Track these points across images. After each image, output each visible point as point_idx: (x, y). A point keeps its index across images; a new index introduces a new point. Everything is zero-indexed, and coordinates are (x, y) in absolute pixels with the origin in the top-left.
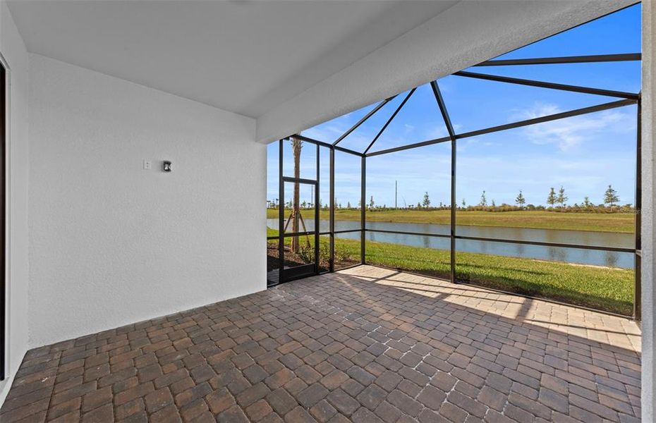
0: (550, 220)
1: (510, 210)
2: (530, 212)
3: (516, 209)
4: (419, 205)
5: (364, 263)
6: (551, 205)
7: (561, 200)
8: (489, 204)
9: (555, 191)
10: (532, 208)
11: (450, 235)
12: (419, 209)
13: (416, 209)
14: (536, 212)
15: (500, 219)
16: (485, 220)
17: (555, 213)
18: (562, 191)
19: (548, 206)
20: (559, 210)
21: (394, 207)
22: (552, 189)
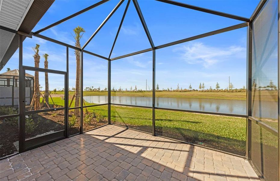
0: (199, 95)
1: (187, 91)
2: (194, 92)
3: (189, 91)
5: (110, 124)
6: (200, 89)
7: (203, 87)
8: (180, 89)
9: (201, 84)
10: (194, 90)
11: (152, 107)
14: (195, 92)
15: (184, 95)
17: (201, 92)
18: (203, 84)
19: (199, 90)
20: (202, 91)
21: (146, 90)
22: (200, 83)
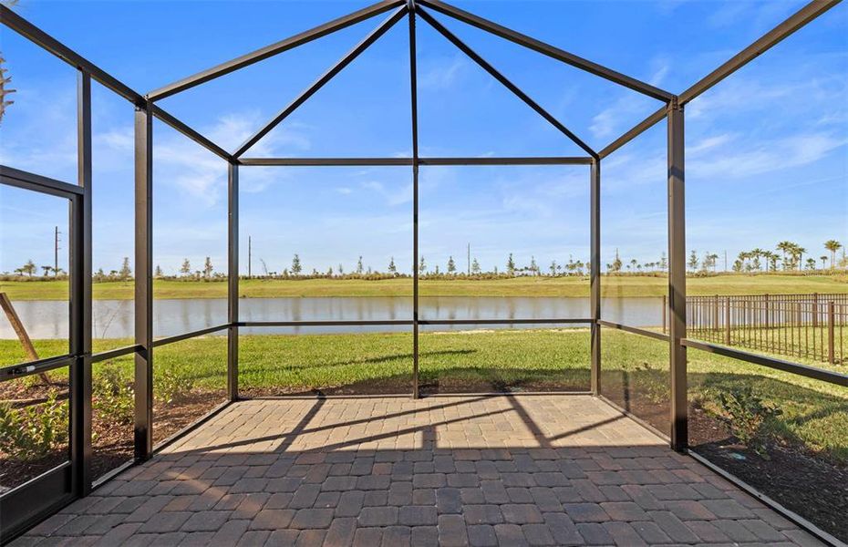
2: (397, 280)
4: (285, 272)
5: (235, 399)
8: (365, 272)
12: (285, 277)
13: (280, 278)
15: (377, 288)
16: (363, 289)
21: (247, 275)
